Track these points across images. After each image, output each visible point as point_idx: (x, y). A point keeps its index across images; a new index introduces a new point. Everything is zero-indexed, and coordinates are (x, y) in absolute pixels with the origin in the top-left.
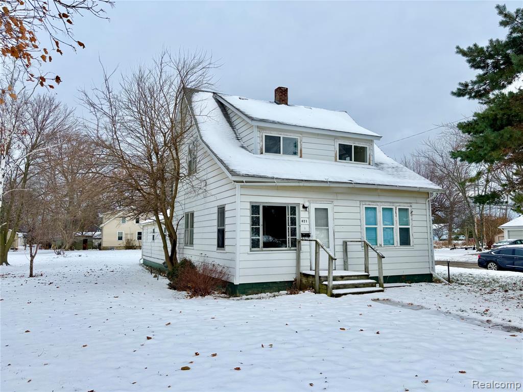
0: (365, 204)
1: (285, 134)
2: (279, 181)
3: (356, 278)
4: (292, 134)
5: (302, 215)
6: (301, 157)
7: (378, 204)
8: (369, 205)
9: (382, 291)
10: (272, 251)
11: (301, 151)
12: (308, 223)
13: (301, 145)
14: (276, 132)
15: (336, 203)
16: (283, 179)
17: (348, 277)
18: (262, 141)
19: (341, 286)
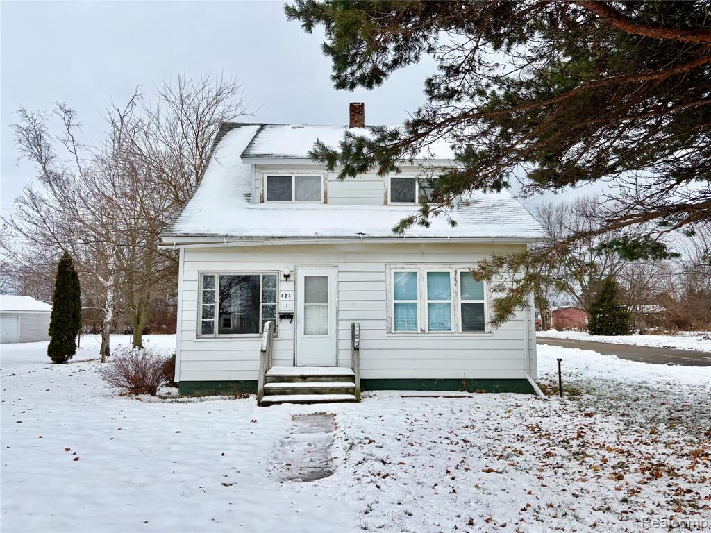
0: (395, 268)
1: (300, 171)
2: (237, 240)
3: (330, 379)
4: (310, 171)
5: (283, 287)
6: (325, 202)
7: (420, 266)
8: (403, 268)
9: (357, 401)
10: (231, 338)
11: (325, 194)
12: (292, 298)
13: (325, 185)
14: (284, 171)
15: (342, 267)
16: (242, 237)
17: (315, 378)
18: (263, 184)
19: (287, 391)
